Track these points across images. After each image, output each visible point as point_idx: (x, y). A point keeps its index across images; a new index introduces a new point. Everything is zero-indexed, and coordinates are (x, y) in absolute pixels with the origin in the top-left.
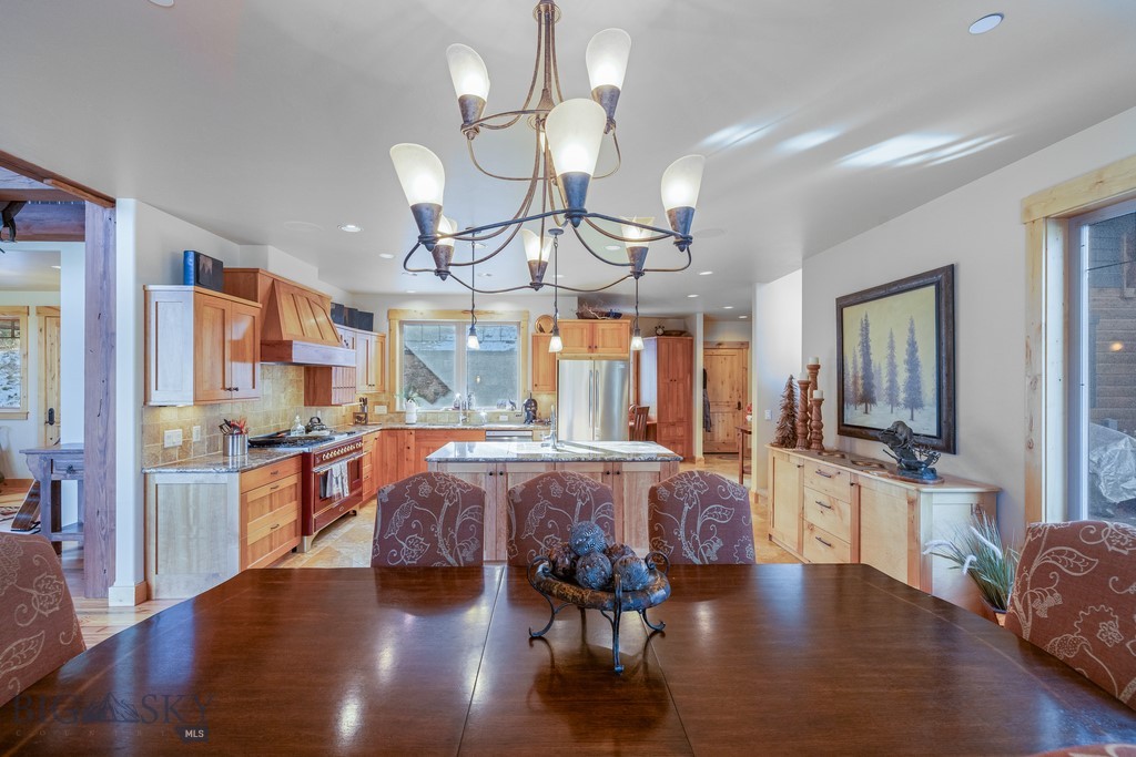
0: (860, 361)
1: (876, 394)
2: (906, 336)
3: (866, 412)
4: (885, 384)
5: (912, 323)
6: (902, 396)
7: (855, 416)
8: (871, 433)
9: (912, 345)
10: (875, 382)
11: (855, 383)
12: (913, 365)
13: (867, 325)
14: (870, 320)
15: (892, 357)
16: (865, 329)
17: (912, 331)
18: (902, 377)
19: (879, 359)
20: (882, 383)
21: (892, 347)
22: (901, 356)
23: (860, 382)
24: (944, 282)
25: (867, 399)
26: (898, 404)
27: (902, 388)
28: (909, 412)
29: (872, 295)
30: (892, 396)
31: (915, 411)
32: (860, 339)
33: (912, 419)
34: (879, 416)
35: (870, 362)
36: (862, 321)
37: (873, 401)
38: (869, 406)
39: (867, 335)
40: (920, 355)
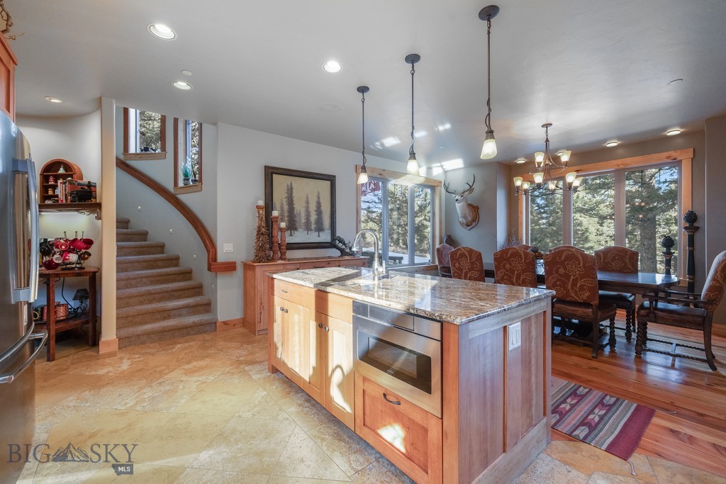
0: (286, 207)
1: (297, 225)
2: (316, 199)
3: (291, 235)
4: (303, 220)
5: (319, 194)
6: (313, 226)
9: (319, 204)
10: (297, 219)
12: (319, 212)
13: (292, 188)
15: (307, 207)
16: (290, 190)
17: (319, 197)
18: (313, 217)
19: (299, 207)
20: (301, 219)
21: (307, 202)
22: (313, 207)
23: (286, 218)
25: (292, 227)
26: (311, 230)
27: (313, 223)
28: (317, 233)
29: (296, 174)
30: (308, 228)
31: (320, 233)
32: (286, 195)
33: (319, 236)
34: (300, 237)
35: (293, 208)
36: (288, 186)
37: (296, 229)
38: (293, 232)
39: (291, 193)
40: (322, 209)
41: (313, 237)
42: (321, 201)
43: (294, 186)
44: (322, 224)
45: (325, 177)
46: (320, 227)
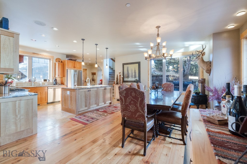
0: (127, 72)
1: (129, 76)
3: (128, 79)
4: (131, 75)
6: (133, 76)
7: (126, 79)
8: (129, 81)
11: (126, 75)
12: (135, 73)
13: (128, 67)
14: (129, 67)
15: (132, 72)
16: (128, 68)
17: (135, 69)
18: (134, 74)
19: (130, 72)
20: (130, 75)
21: (132, 70)
22: (133, 71)
23: (127, 75)
24: (139, 63)
25: (128, 77)
29: (129, 64)
30: (132, 77)
33: (135, 79)
34: (130, 79)
37: (129, 77)
40: (136, 71)
44: (136, 76)
45: (136, 63)
46: (135, 77)
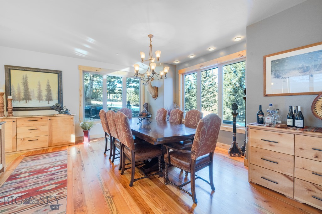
0: (22, 88)
1: (31, 97)
2: (46, 83)
3: (26, 103)
4: (36, 94)
5: (48, 81)
6: (44, 98)
7: (18, 104)
8: (29, 109)
9: (48, 86)
10: (31, 94)
11: (19, 94)
12: (49, 91)
15: (39, 88)
17: (48, 83)
18: (44, 93)
19: (33, 88)
20: (34, 94)
21: (39, 85)
22: (44, 88)
23: (22, 94)
24: (59, 73)
25: (27, 97)
26: (42, 100)
27: (44, 96)
28: (47, 102)
29: (29, 70)
30: (40, 98)
31: (50, 102)
32: (22, 81)
33: (49, 103)
35: (28, 88)
36: (23, 76)
37: (30, 99)
38: (28, 101)
39: (26, 80)
40: (51, 88)
41: (45, 104)
42: (50, 84)
43: (28, 76)
44: (51, 97)
45: (53, 72)
46: (49, 99)
